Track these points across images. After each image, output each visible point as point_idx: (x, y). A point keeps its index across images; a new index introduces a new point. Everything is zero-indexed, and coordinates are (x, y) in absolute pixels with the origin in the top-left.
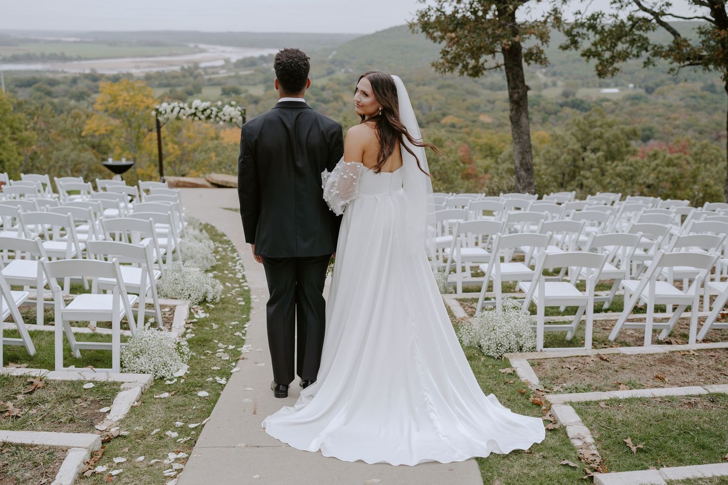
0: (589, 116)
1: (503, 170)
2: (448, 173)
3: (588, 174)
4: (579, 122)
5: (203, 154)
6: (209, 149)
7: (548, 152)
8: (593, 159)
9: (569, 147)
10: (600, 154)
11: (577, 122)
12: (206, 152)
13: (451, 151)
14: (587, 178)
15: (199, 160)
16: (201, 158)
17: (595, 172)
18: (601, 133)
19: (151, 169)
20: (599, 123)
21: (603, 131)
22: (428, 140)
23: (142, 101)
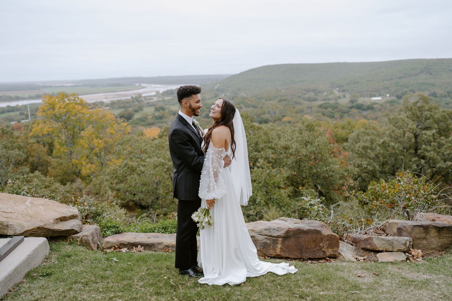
0: (416, 103)
1: (359, 148)
2: (323, 153)
3: (429, 148)
4: (412, 107)
5: (119, 146)
6: (124, 142)
7: (393, 131)
8: (430, 136)
9: (409, 126)
10: (434, 131)
11: (410, 108)
12: (122, 144)
13: (321, 134)
14: (428, 152)
15: (116, 151)
16: (117, 149)
17: (434, 145)
18: (431, 115)
19: (83, 159)
20: (427, 107)
21: (432, 113)
22: (303, 126)
23: (74, 108)
